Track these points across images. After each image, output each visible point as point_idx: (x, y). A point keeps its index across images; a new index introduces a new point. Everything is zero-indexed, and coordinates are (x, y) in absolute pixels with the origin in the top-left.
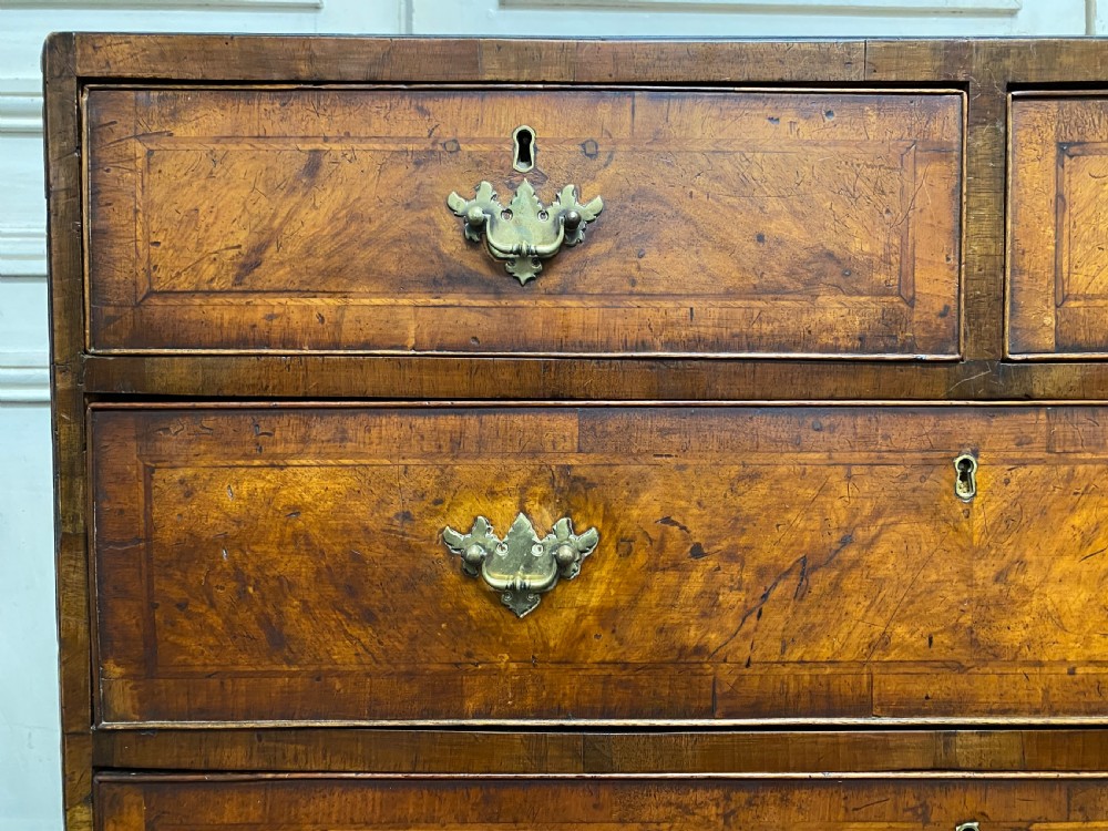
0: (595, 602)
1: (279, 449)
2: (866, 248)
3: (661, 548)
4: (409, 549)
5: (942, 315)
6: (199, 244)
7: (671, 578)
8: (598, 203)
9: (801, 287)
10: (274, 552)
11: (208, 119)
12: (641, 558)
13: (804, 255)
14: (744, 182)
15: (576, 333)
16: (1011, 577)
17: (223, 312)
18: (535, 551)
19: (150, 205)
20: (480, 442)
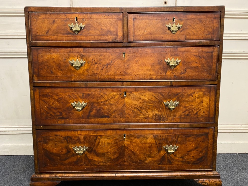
0: (85, 68)
1: (51, 52)
2: (113, 30)
3: (92, 63)
4: (65, 63)
5: (121, 37)
6: (42, 30)
7: (93, 66)
8: (84, 25)
9: (106, 34)
10: (51, 63)
11: (42, 16)
12: (90, 64)
13: (106, 31)
14: (100, 23)
15: (82, 39)
16: (129, 66)
17: (45, 37)
18: (79, 63)
19: (37, 26)
20: (73, 51)
